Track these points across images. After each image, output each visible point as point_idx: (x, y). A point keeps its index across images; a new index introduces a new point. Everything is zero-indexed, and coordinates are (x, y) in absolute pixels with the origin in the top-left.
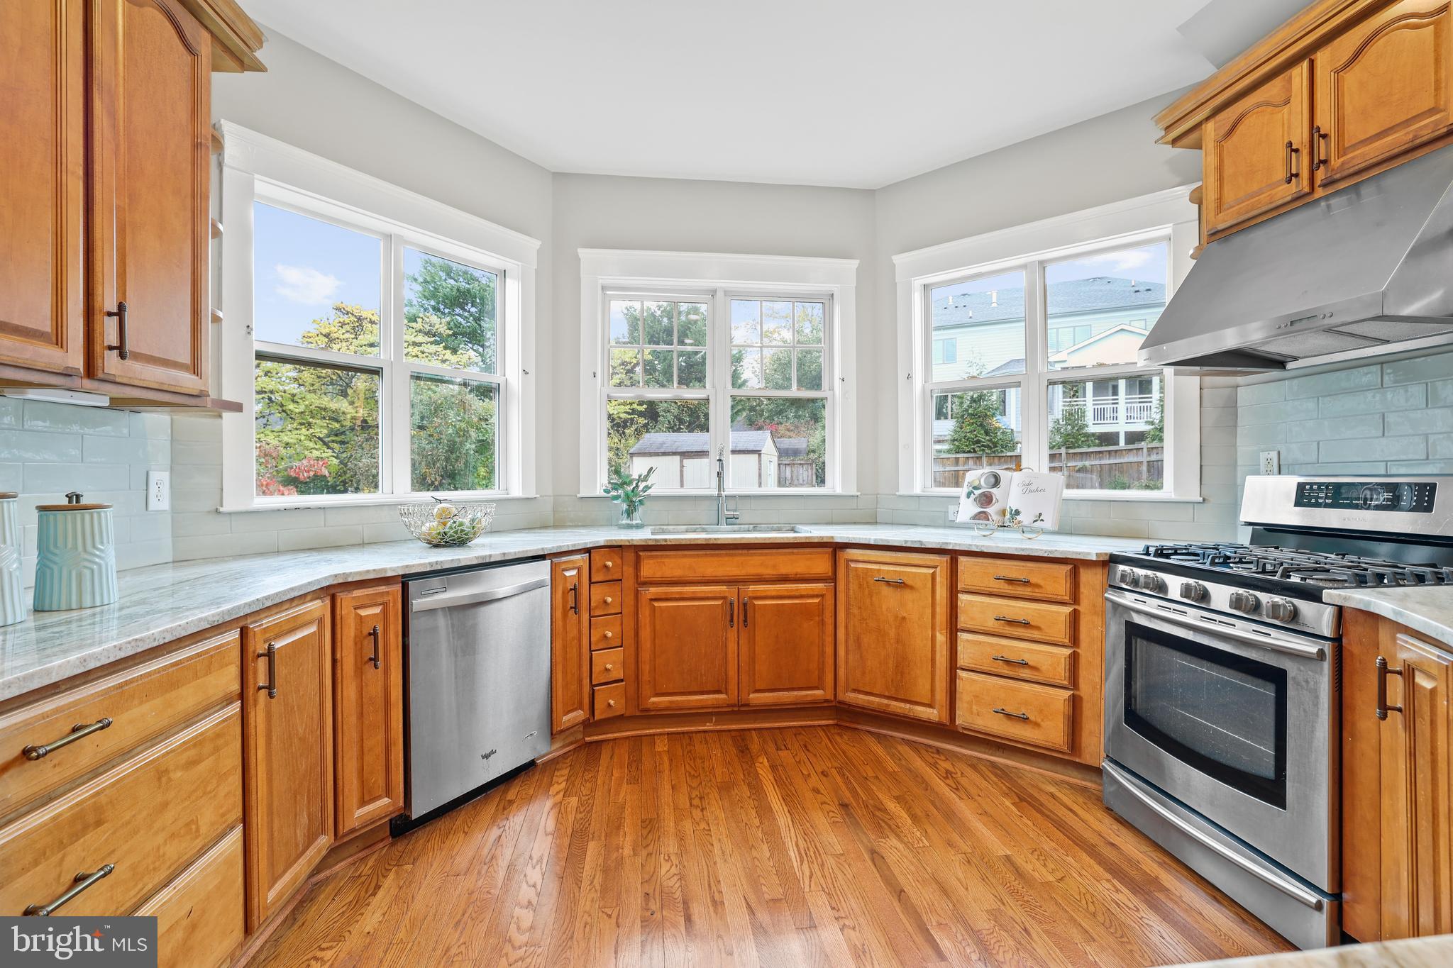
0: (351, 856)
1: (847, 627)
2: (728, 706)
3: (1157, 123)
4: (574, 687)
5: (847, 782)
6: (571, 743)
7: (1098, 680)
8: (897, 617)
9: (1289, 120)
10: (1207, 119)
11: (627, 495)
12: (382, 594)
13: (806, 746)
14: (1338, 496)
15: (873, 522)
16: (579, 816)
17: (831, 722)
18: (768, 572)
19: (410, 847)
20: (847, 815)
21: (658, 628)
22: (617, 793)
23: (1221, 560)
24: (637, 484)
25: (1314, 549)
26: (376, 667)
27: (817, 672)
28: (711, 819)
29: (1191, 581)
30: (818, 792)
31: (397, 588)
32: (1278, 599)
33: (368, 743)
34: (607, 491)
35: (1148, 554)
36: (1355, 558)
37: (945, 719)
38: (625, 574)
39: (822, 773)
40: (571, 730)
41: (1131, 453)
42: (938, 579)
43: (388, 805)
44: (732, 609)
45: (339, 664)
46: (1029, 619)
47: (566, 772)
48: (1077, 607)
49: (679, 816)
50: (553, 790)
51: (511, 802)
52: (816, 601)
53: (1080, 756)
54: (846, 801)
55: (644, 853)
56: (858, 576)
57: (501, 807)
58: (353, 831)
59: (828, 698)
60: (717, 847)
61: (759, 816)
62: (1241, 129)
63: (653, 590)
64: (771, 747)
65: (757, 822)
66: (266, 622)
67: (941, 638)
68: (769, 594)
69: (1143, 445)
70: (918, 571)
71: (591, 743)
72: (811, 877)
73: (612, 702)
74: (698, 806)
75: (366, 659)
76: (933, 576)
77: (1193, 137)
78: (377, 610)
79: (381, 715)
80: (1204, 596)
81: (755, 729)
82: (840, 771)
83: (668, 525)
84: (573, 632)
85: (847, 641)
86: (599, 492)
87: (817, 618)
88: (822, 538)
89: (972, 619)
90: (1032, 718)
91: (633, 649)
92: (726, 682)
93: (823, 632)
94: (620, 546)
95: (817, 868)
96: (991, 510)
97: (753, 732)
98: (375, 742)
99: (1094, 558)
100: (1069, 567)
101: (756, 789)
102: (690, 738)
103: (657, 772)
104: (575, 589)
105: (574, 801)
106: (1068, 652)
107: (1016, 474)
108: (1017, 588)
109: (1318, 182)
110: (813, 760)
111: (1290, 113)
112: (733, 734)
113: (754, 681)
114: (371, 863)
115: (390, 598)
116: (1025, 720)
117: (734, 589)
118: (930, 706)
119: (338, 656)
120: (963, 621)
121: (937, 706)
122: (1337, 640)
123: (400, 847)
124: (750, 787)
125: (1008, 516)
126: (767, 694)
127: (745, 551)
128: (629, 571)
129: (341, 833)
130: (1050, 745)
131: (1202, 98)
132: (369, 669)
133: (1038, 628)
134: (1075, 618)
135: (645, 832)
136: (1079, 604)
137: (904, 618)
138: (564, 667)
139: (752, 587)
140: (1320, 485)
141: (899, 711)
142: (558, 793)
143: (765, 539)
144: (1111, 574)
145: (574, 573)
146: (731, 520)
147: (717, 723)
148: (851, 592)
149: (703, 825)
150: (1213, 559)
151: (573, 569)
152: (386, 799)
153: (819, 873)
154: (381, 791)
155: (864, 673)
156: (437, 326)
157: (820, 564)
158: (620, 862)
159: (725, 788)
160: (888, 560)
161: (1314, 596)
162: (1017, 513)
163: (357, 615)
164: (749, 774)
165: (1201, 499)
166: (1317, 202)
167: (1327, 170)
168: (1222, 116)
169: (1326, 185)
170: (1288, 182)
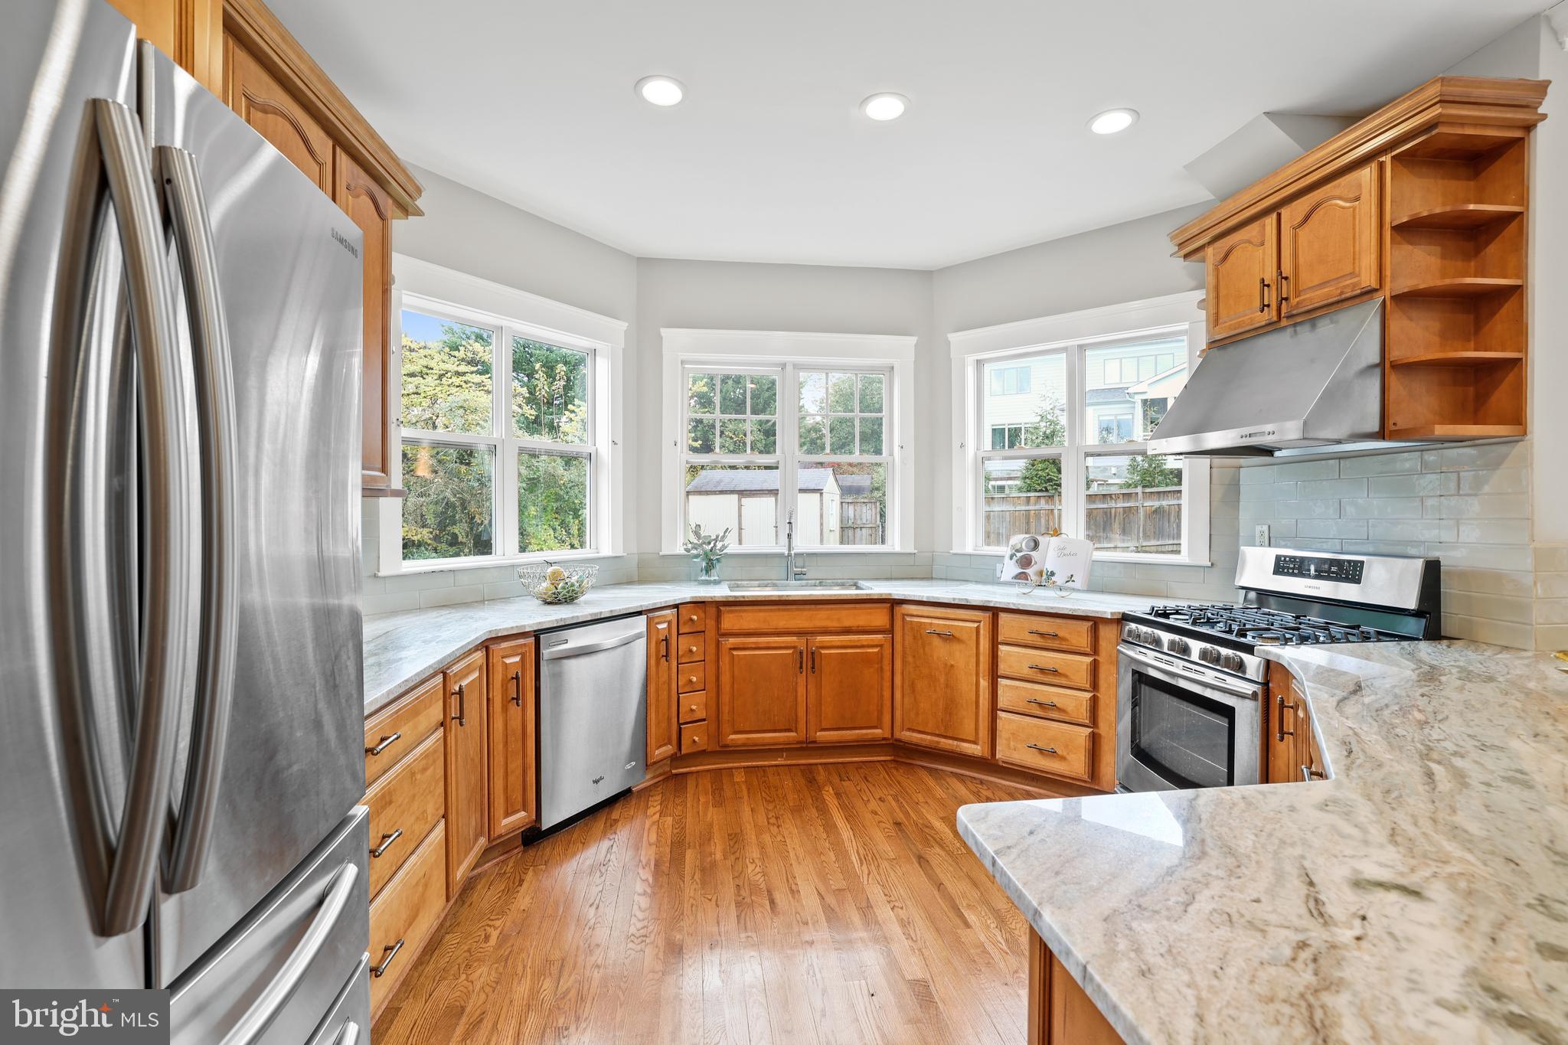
0: (495, 858)
1: (903, 674)
2: (798, 743)
3: (1172, 239)
4: (664, 725)
5: (901, 806)
6: (660, 775)
7: (1113, 719)
8: (946, 665)
9: (1263, 259)
10: (1210, 243)
11: (706, 554)
12: (521, 646)
13: (866, 778)
14: (1301, 567)
15: (928, 577)
16: (675, 831)
17: (889, 758)
18: (833, 624)
19: (539, 853)
20: (900, 830)
21: (736, 673)
22: (705, 814)
24: (715, 544)
26: (518, 705)
27: (876, 714)
28: (786, 833)
29: (1178, 638)
30: (876, 813)
31: (532, 640)
32: (1231, 653)
33: (511, 766)
34: (687, 550)
35: (1151, 613)
37: (987, 754)
38: (708, 626)
39: (880, 799)
40: (661, 763)
42: (982, 632)
43: (524, 818)
44: (802, 658)
45: (491, 702)
46: (1057, 667)
47: (658, 798)
48: (1096, 657)
49: (759, 832)
50: (651, 811)
51: (616, 821)
52: (876, 650)
53: (1098, 784)
54: (899, 820)
55: (733, 858)
56: (912, 628)
57: (608, 824)
58: (500, 836)
59: (886, 736)
60: (792, 854)
61: (827, 832)
62: (1232, 258)
63: (732, 640)
64: (836, 780)
65: (824, 836)
66: (456, 668)
67: (984, 683)
68: (834, 644)
70: (965, 625)
71: (676, 775)
72: (869, 875)
73: (696, 739)
74: (774, 824)
75: (510, 698)
76: (978, 629)
77: (1199, 255)
78: (517, 659)
79: (520, 744)
80: (1186, 650)
81: (821, 764)
82: (896, 798)
83: (742, 580)
84: (664, 678)
85: (903, 687)
86: (680, 550)
87: (876, 666)
88: (881, 594)
89: (1010, 667)
90: (1059, 752)
91: (713, 694)
92: (796, 721)
93: (882, 678)
94: (703, 602)
95: (874, 868)
96: (1030, 571)
97: (820, 766)
98: (516, 765)
99: (1110, 616)
100: (1091, 623)
101: (823, 810)
102: (764, 771)
103: (737, 798)
104: (666, 640)
105: (669, 820)
106: (1088, 695)
107: (1054, 539)
108: (1049, 642)
109: (1283, 314)
110: (872, 789)
111: (1264, 253)
112: (802, 768)
113: (821, 721)
114: (511, 864)
115: (527, 649)
116: (1053, 753)
117: (803, 640)
118: (975, 743)
119: (491, 696)
120: (1002, 669)
121: (980, 743)
122: (1266, 685)
123: (531, 852)
124: (818, 810)
125: (1045, 576)
126: (832, 733)
127: (813, 606)
128: (711, 623)
129: (492, 838)
130: (1073, 775)
131: (1205, 225)
132: (513, 707)
133: (1066, 676)
134: (1095, 667)
135: (732, 843)
136: (1098, 655)
137: (952, 666)
138: (657, 707)
139: (819, 638)
140: (1291, 557)
141: (948, 747)
142: (654, 814)
143: (831, 595)
144: (1122, 630)
145: (665, 625)
146: (799, 576)
147: (787, 758)
148: (907, 642)
149: (779, 838)
150: (1195, 620)
151: (664, 622)
152: (523, 813)
153: (876, 873)
154: (519, 806)
155: (917, 714)
156: (480, 355)
157: (880, 618)
158: (714, 864)
159: (797, 810)
160: (939, 615)
161: (1249, 649)
162: (1053, 574)
163: (503, 662)
164: (817, 800)
165: (1209, 564)
166: (1285, 327)
167: (1288, 305)
168: (1219, 244)
169: (1289, 317)
170: (1262, 311)
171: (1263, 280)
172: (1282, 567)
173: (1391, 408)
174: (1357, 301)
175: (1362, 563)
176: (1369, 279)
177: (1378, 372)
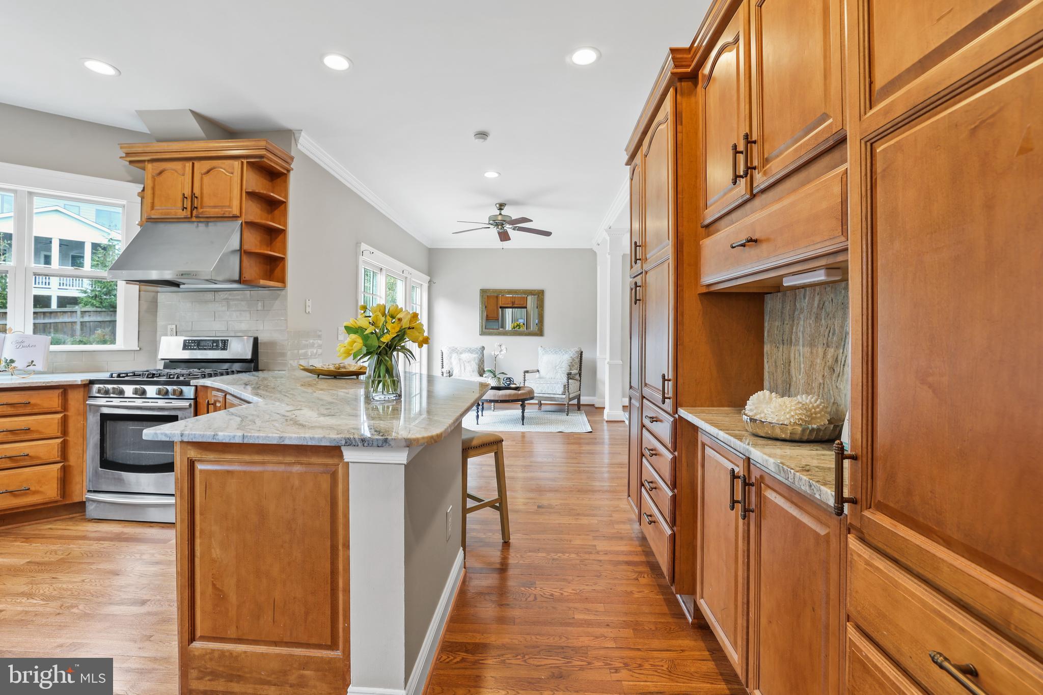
3: (121, 148)
9: (184, 183)
10: (149, 161)
14: (198, 344)
23: (151, 376)
25: (189, 368)
29: (138, 387)
32: (175, 387)
35: (112, 377)
36: (204, 370)
41: (66, 315)
46: (28, 427)
48: (66, 413)
53: (69, 502)
62: (164, 175)
69: (77, 308)
77: (141, 165)
80: (144, 392)
90: (33, 488)
99: (80, 383)
100: (60, 391)
106: (60, 441)
107: (9, 336)
108: (19, 410)
109: (194, 215)
111: (184, 180)
116: (24, 491)
122: (195, 399)
130: (46, 502)
131: (147, 150)
133: (37, 431)
134: (64, 422)
136: (68, 411)
140: (192, 340)
144: (89, 390)
150: (148, 375)
161: (187, 384)
162: (11, 363)
165: (138, 349)
166: (193, 222)
167: (197, 211)
168: (156, 164)
169: (197, 217)
170: (183, 210)
171: (184, 195)
172: (186, 346)
173: (244, 271)
174: (231, 219)
175: (228, 340)
176: (235, 211)
177: (239, 253)
